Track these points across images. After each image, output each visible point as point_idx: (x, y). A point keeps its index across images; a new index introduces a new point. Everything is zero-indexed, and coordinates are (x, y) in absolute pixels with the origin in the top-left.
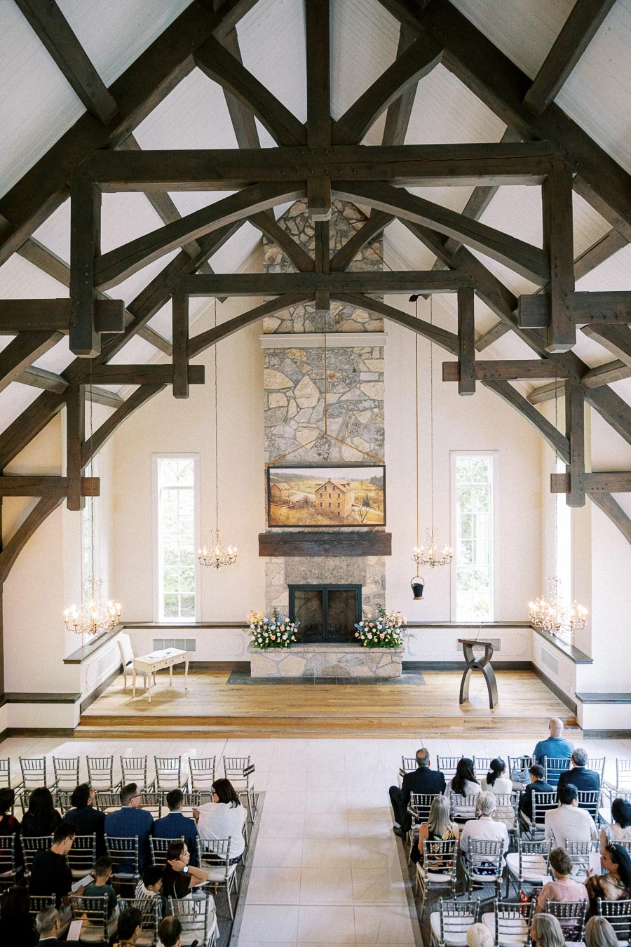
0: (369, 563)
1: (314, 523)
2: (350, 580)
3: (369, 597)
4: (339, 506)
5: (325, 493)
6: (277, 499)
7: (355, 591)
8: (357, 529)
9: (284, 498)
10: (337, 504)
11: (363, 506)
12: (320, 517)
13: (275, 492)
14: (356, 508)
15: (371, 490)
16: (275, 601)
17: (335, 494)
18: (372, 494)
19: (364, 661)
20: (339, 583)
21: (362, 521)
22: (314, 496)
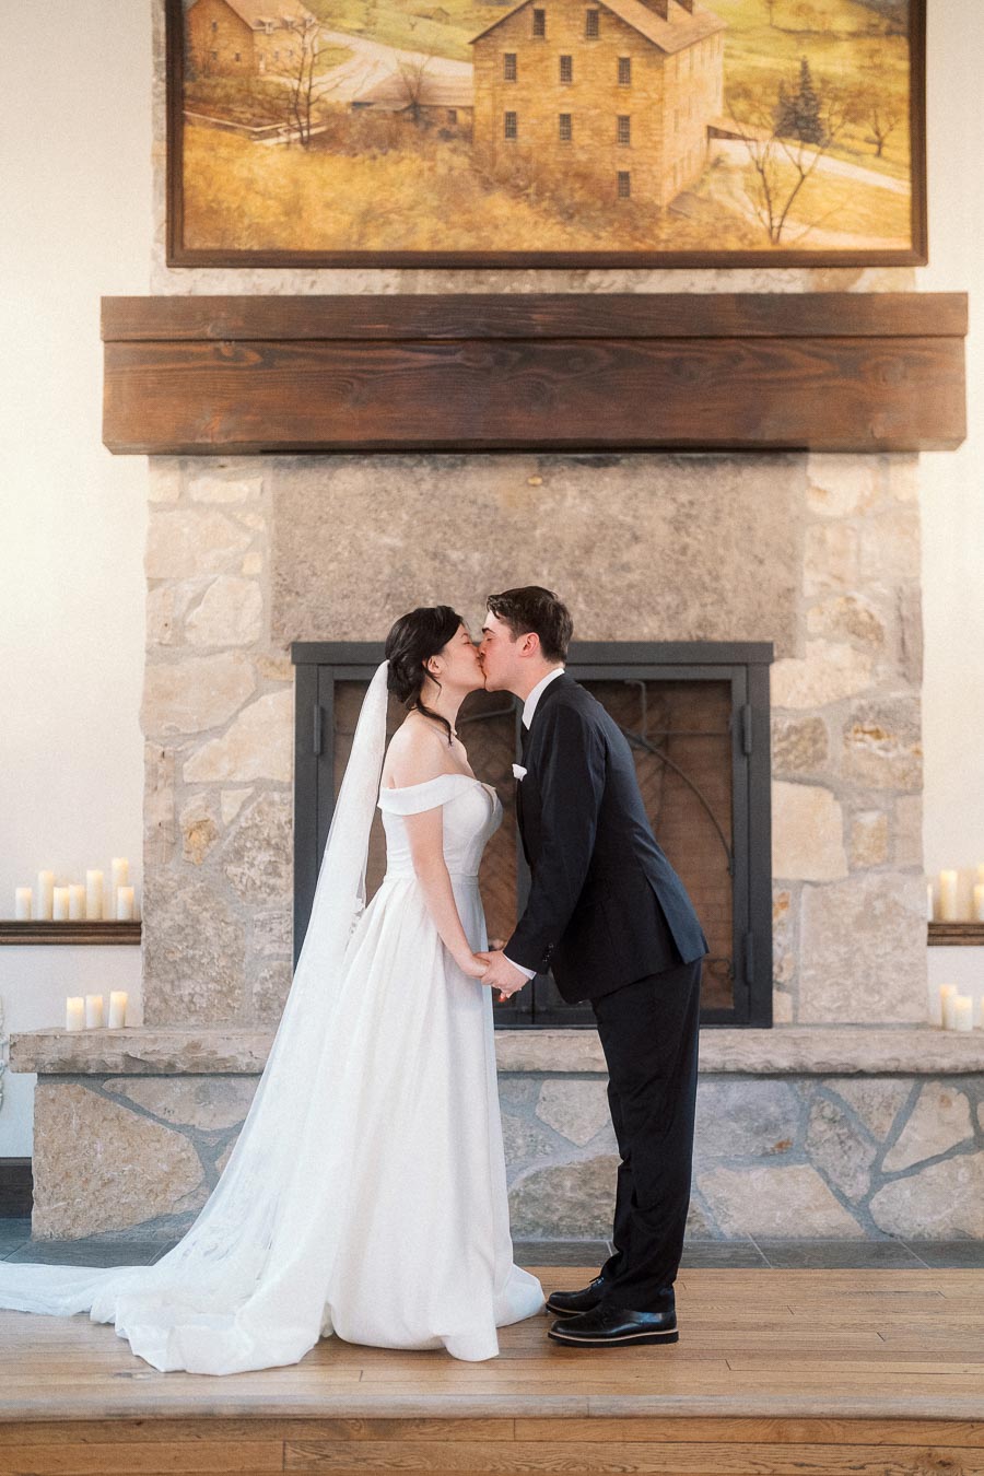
0: (816, 505)
1: (464, 242)
2: (692, 615)
3: (813, 731)
4: (624, 136)
5: (538, 49)
6: (230, 85)
7: (726, 685)
8: (741, 282)
9: (277, 80)
10: (611, 126)
11: (781, 133)
12: (500, 205)
13: (212, 40)
14: (737, 153)
15: (830, 37)
16: (202, 751)
17: (597, 59)
18: (837, 63)
19: (791, 1131)
20: (624, 634)
21: (773, 233)
22: (466, 71)
